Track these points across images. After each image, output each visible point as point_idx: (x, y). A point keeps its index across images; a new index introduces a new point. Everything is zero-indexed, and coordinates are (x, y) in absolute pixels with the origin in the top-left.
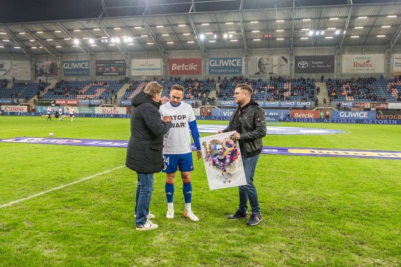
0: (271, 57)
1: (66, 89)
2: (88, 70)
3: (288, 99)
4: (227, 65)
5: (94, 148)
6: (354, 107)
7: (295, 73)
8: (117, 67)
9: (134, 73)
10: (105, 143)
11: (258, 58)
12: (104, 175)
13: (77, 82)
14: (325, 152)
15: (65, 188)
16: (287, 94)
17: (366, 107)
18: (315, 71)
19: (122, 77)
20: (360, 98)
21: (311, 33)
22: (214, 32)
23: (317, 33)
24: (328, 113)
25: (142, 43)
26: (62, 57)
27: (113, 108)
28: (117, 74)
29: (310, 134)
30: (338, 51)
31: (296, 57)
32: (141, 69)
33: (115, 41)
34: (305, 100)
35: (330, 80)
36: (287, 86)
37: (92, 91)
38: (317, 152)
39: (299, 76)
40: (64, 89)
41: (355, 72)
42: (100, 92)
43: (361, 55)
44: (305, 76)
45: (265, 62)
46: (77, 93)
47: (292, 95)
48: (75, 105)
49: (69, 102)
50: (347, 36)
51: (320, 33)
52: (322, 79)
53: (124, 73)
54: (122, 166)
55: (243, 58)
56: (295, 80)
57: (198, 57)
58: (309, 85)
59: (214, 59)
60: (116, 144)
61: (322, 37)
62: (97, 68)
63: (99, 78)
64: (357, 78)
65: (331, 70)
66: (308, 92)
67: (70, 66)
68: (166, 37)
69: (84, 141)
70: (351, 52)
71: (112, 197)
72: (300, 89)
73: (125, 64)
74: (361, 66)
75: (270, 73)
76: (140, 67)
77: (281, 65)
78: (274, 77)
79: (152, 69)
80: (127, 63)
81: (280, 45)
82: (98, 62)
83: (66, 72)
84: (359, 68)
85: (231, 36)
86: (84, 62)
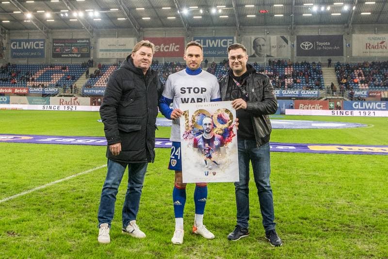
0: (268, 36)
1: (13, 75)
2: (42, 51)
3: (290, 87)
4: (215, 46)
5: (50, 146)
6: (369, 96)
7: (297, 56)
8: (79, 48)
9: (100, 55)
10: (64, 140)
11: (253, 38)
12: (66, 182)
13: (27, 66)
14: (356, 149)
15: (7, 201)
16: (289, 81)
17: (383, 96)
18: (321, 53)
19: (86, 60)
20: (375, 86)
21: (315, 9)
22: (200, 6)
23: (323, 9)
24: (338, 103)
25: (111, 18)
26: (9, 34)
27: (73, 98)
28: (79, 56)
29: (326, 128)
30: (347, 30)
31: (297, 37)
32: (110, 50)
33: (78, 15)
34: (312, 88)
35: (338, 64)
36: (288, 71)
37: (47, 77)
38: (345, 149)
39: (302, 59)
40: (10, 74)
41: (368, 55)
42: (56, 78)
43: (374, 36)
44: (310, 60)
45: (261, 42)
46: (28, 80)
47: (295, 82)
48: (24, 95)
49: (16, 91)
50: (357, 13)
51: (326, 8)
52: (329, 64)
53: (88, 55)
54: (91, 170)
55: (235, 38)
56: (297, 64)
57: (180, 36)
58: (315, 70)
59: (200, 38)
60: (80, 141)
61: (328, 14)
62: (54, 48)
63: (57, 61)
64: (370, 62)
65: (340, 53)
66: (314, 79)
67: (20, 46)
68: (141, 11)
69: (36, 137)
70: (362, 31)
71: (81, 215)
72: (304, 75)
73: (89, 43)
74: (374, 47)
75: (268, 56)
76: (109, 48)
77: (281, 47)
78: (273, 59)
79: (124, 50)
80: (92, 43)
81: (279, 22)
82: (55, 41)
83: (14, 53)
84: (372, 50)
85: (220, 11)
86: (37, 41)
